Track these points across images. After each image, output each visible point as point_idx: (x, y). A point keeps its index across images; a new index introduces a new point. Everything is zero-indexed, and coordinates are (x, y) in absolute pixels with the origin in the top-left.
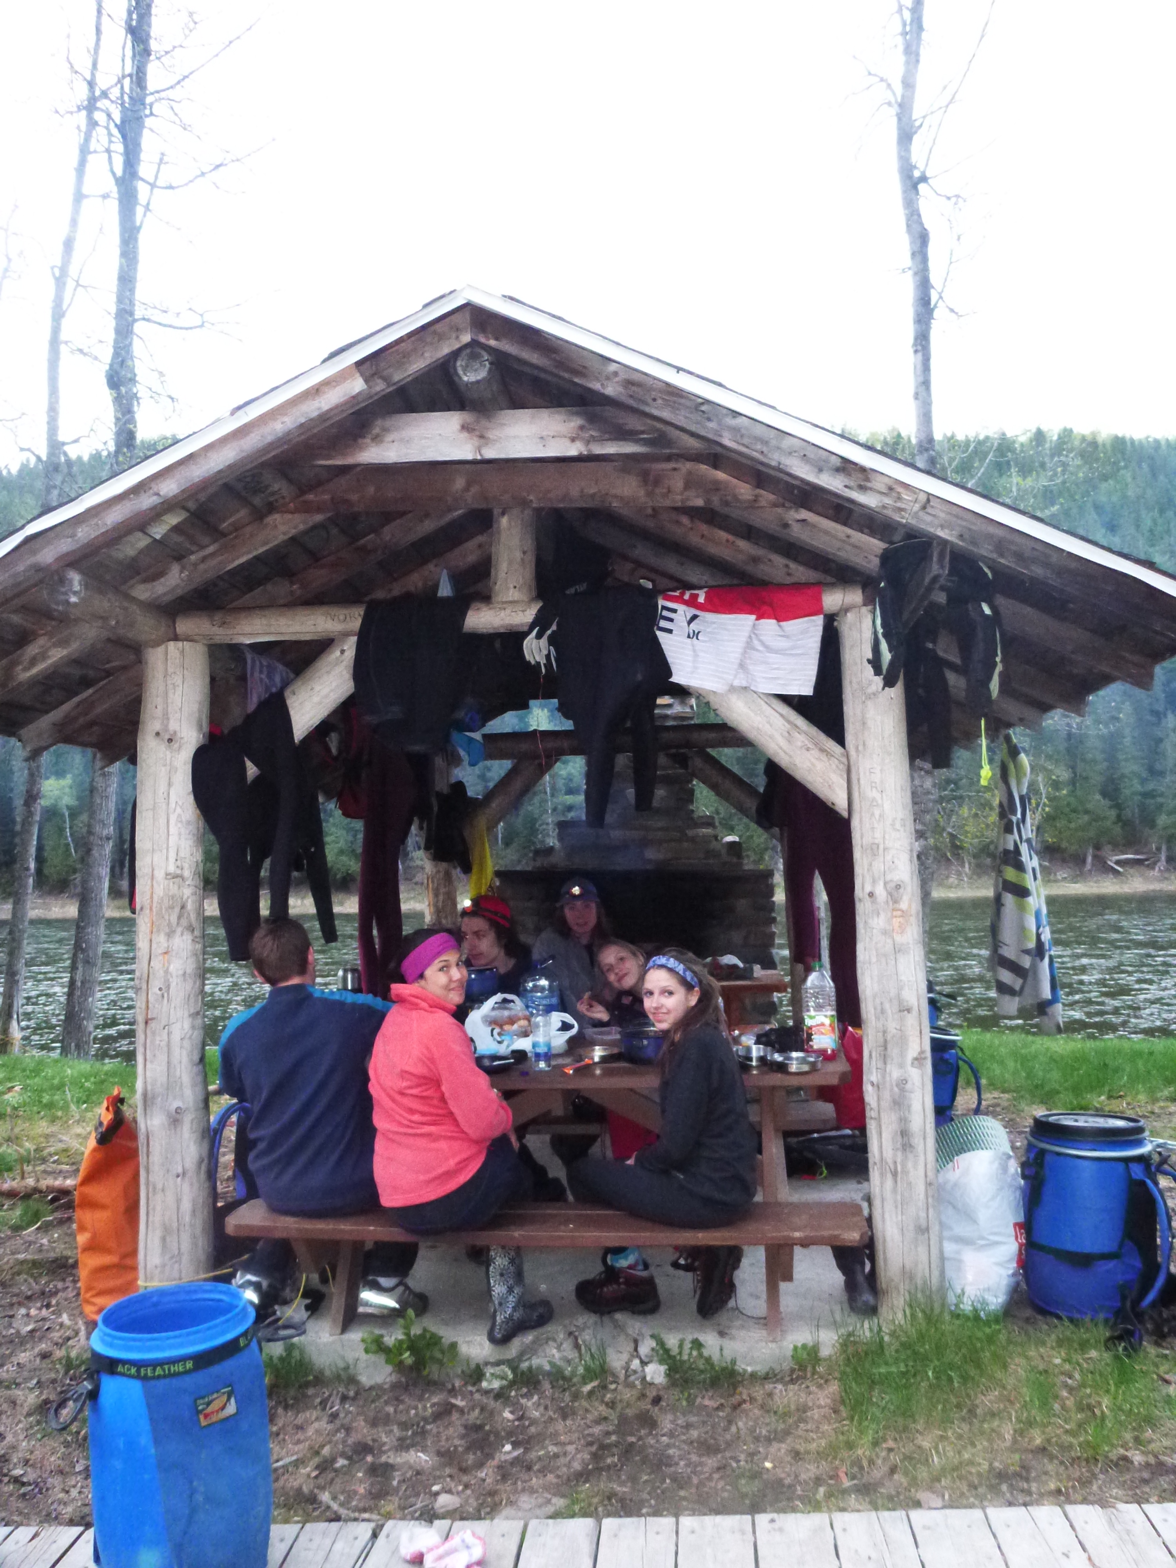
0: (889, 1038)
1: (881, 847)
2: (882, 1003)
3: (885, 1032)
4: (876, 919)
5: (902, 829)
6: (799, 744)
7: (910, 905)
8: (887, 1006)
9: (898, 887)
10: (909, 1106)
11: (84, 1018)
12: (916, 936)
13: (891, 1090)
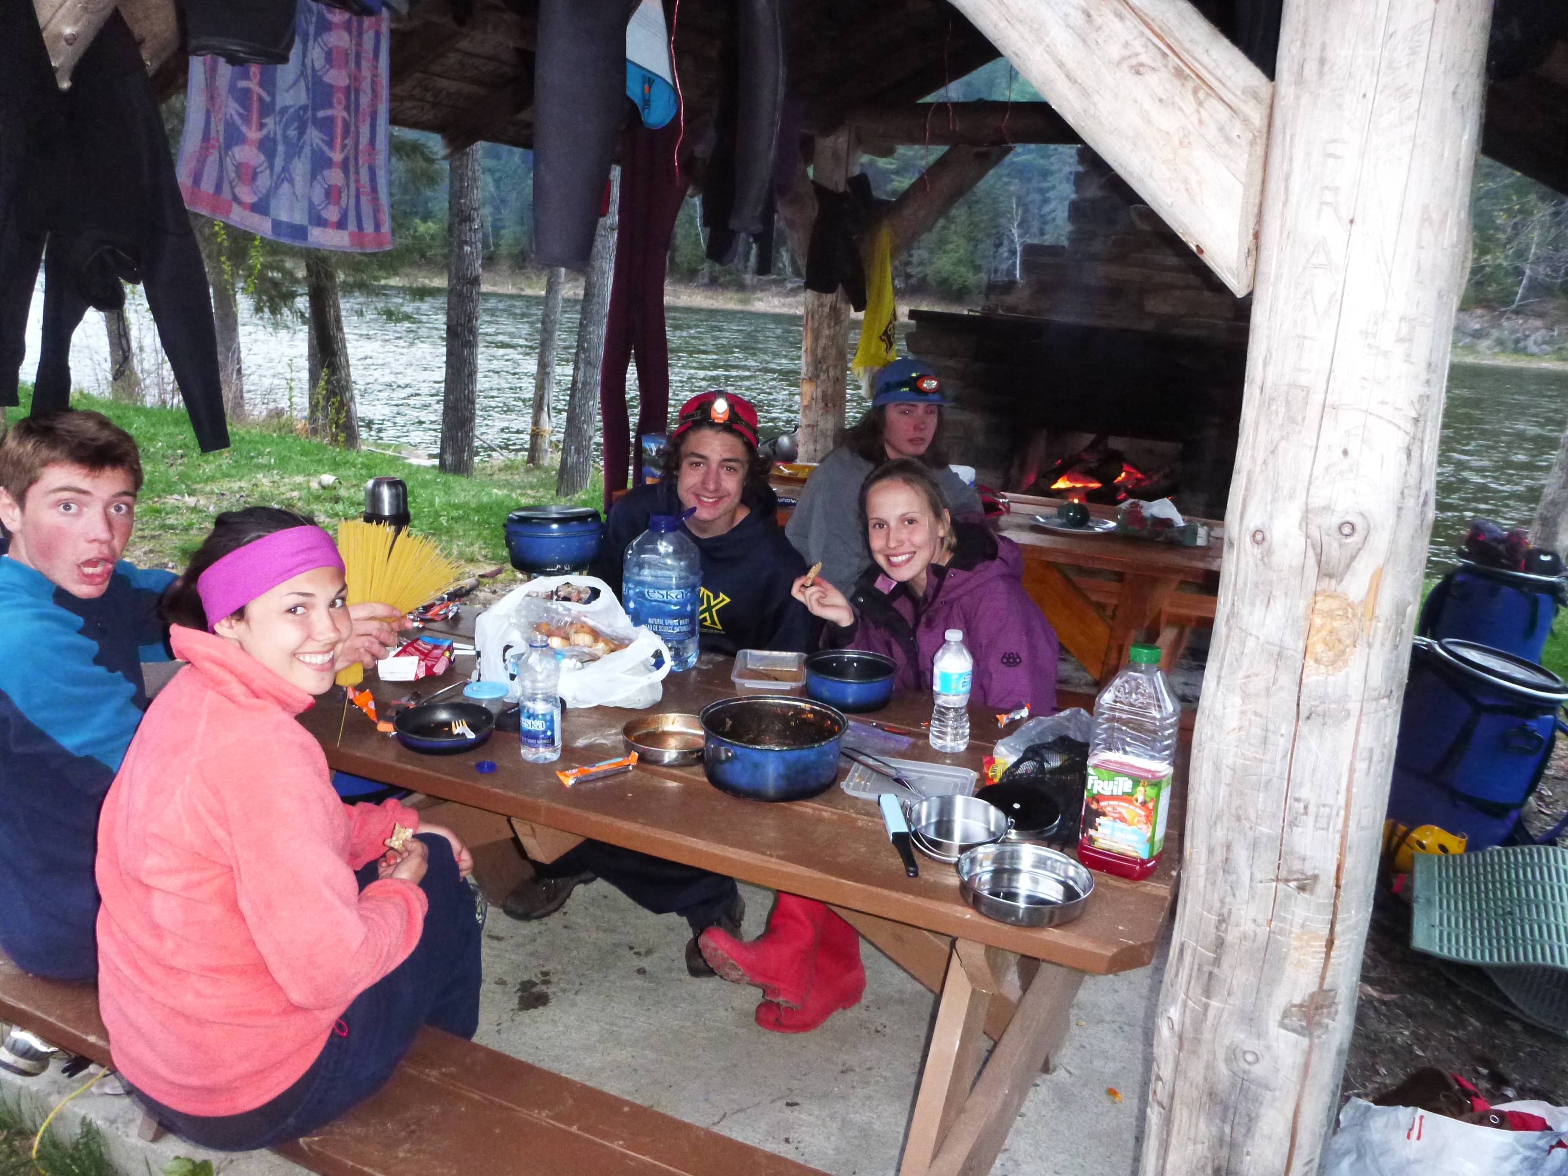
0: (1231, 937)
1: (1317, 399)
2: (1229, 847)
3: (1223, 920)
4: (1259, 611)
5: (1400, 350)
6: (1115, 51)
7: (1375, 589)
8: (1241, 855)
9: (1347, 529)
10: (1252, 1119)
11: (584, 422)
12: (1377, 678)
13: (1210, 1067)
